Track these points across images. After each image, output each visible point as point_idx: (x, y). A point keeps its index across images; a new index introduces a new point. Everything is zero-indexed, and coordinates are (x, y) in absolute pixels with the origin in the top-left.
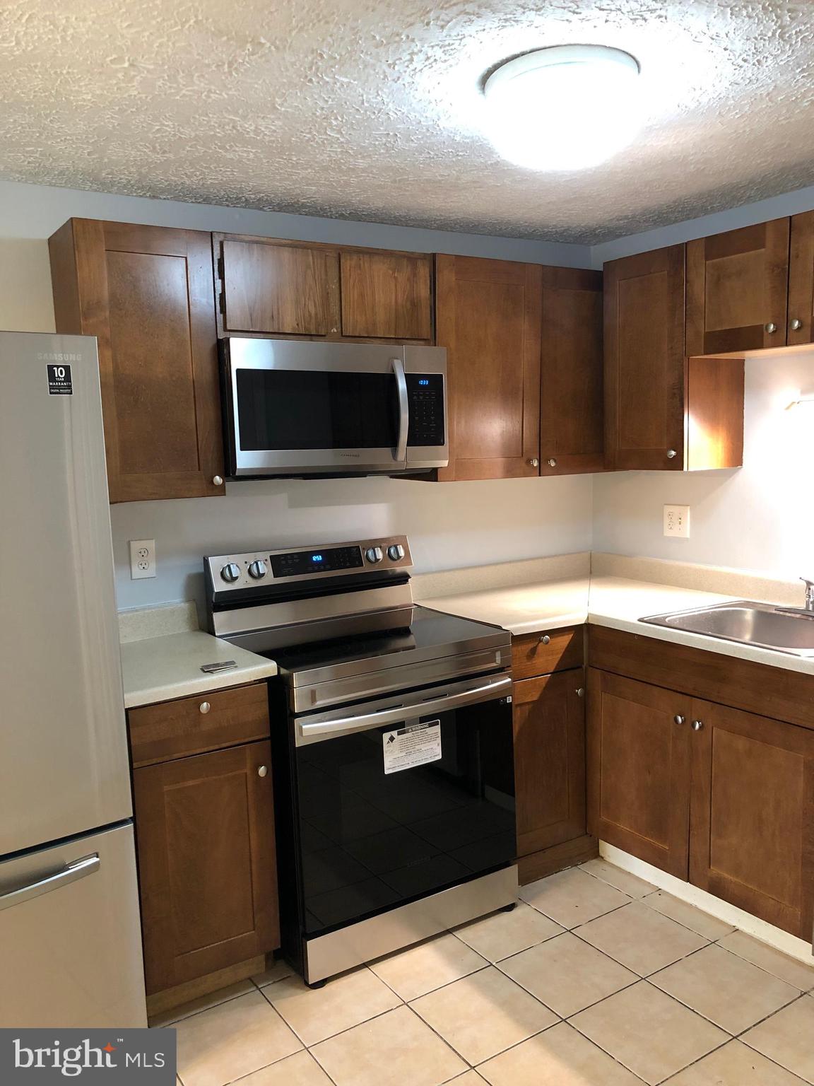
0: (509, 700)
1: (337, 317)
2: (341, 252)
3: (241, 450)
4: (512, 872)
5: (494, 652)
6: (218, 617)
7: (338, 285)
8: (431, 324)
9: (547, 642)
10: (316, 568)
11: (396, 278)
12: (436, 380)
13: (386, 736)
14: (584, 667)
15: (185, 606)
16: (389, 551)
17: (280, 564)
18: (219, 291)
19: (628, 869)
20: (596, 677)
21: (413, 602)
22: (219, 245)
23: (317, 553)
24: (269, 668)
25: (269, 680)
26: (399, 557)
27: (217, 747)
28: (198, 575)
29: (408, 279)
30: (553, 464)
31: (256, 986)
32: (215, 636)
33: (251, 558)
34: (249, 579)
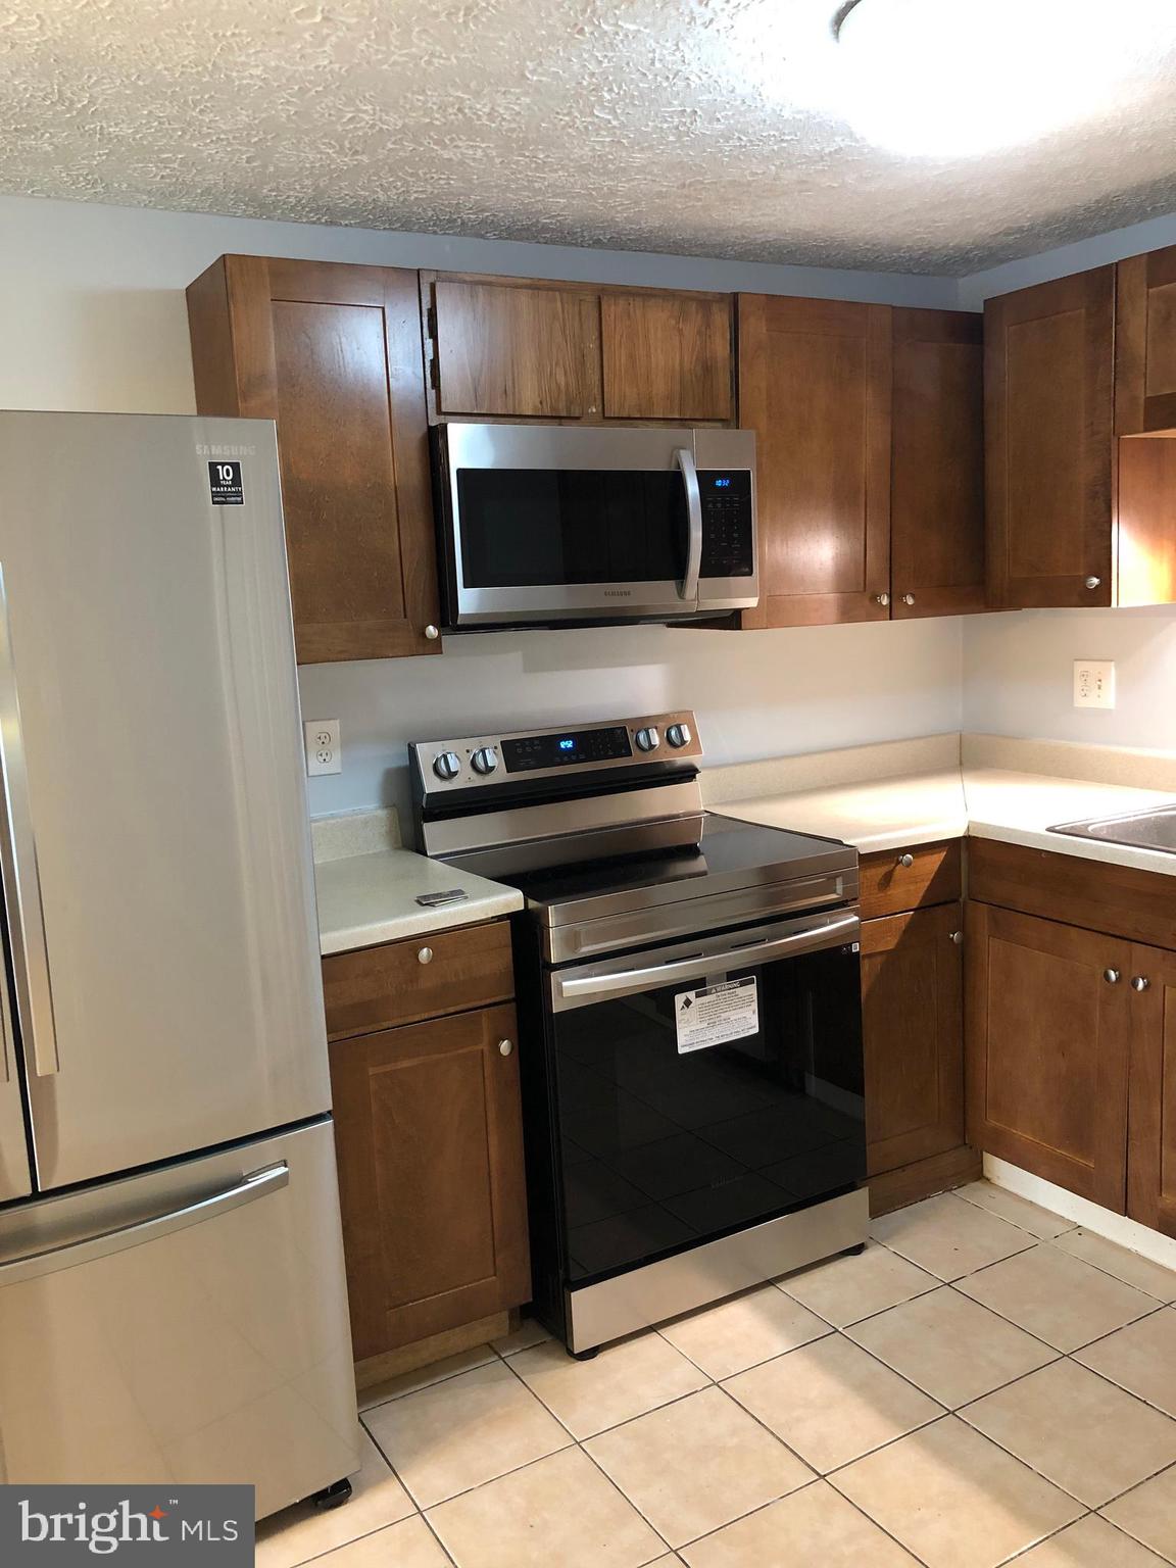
0: (856, 948)
1: (596, 391)
2: (602, 295)
3: (465, 587)
4: (860, 1198)
5: (835, 877)
6: (430, 830)
7: (598, 342)
8: (731, 397)
9: (909, 864)
10: (566, 759)
11: (680, 331)
12: (741, 480)
13: (679, 999)
14: (961, 900)
15: (382, 813)
16: (668, 733)
17: (516, 752)
18: (430, 356)
19: (1029, 1198)
20: (981, 916)
21: (702, 808)
22: (428, 289)
23: (565, 737)
24: (511, 899)
25: (512, 917)
26: (683, 742)
27: (442, 1012)
28: (399, 770)
29: (699, 333)
30: (910, 601)
31: (496, 1353)
32: (426, 855)
33: (474, 745)
34: (473, 775)
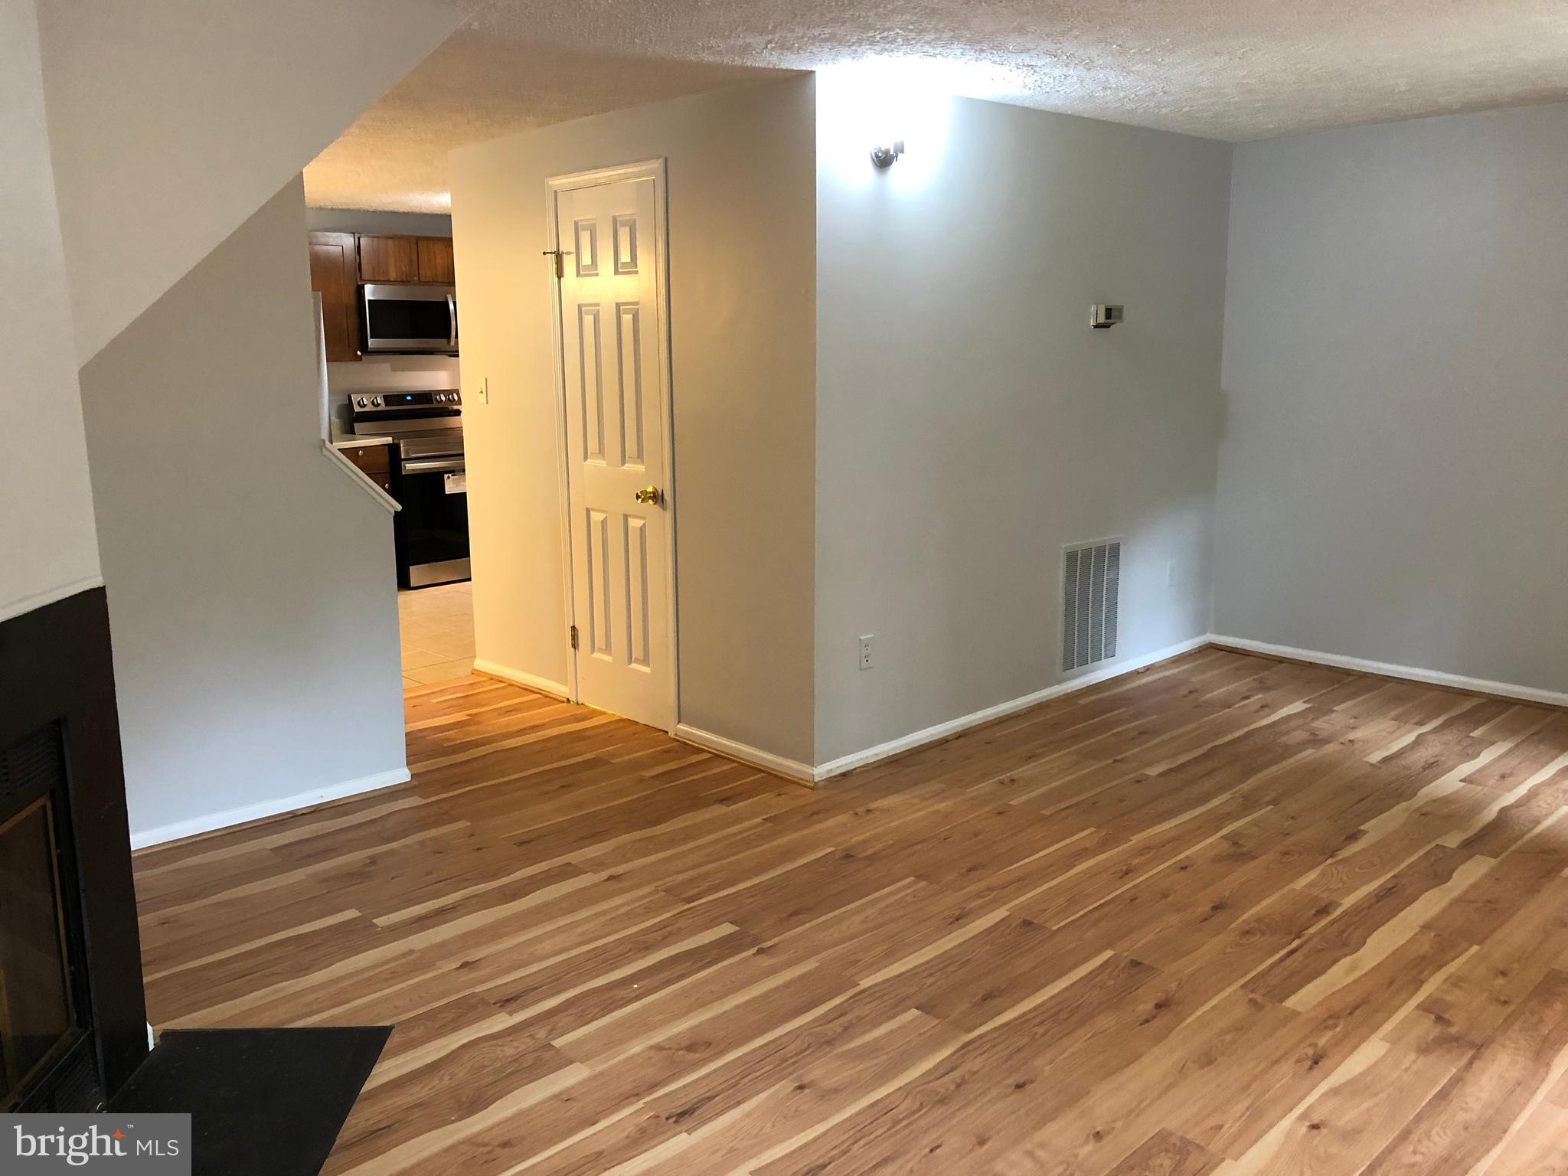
1: (417, 273)
2: (418, 239)
6: (356, 425)
7: (417, 256)
10: (409, 403)
13: (446, 476)
15: (338, 420)
16: (449, 397)
17: (388, 399)
18: (358, 261)
22: (357, 239)
23: (408, 395)
24: (389, 440)
25: (388, 445)
26: (454, 400)
32: (355, 430)
33: (373, 396)
34: (372, 406)
